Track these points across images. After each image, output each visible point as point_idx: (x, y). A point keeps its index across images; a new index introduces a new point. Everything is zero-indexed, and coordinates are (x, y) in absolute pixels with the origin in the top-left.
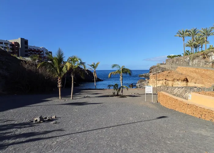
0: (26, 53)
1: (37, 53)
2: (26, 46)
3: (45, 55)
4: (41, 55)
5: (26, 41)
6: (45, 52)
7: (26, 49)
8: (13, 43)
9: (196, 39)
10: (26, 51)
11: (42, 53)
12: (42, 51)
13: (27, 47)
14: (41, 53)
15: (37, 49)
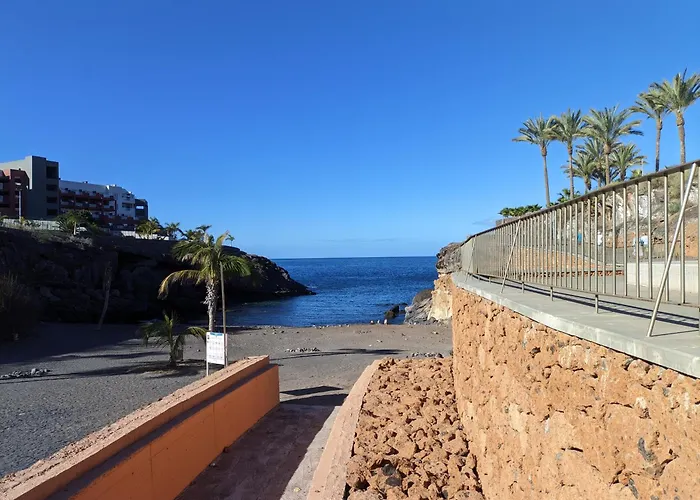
0: (52, 206)
1: (91, 205)
2: (51, 181)
3: (121, 210)
4: (107, 210)
5: (51, 165)
6: (120, 201)
7: (52, 194)
8: (8, 174)
9: (592, 151)
10: (51, 200)
11: (112, 204)
12: (112, 198)
13: (54, 187)
14: (105, 207)
15: (94, 192)
